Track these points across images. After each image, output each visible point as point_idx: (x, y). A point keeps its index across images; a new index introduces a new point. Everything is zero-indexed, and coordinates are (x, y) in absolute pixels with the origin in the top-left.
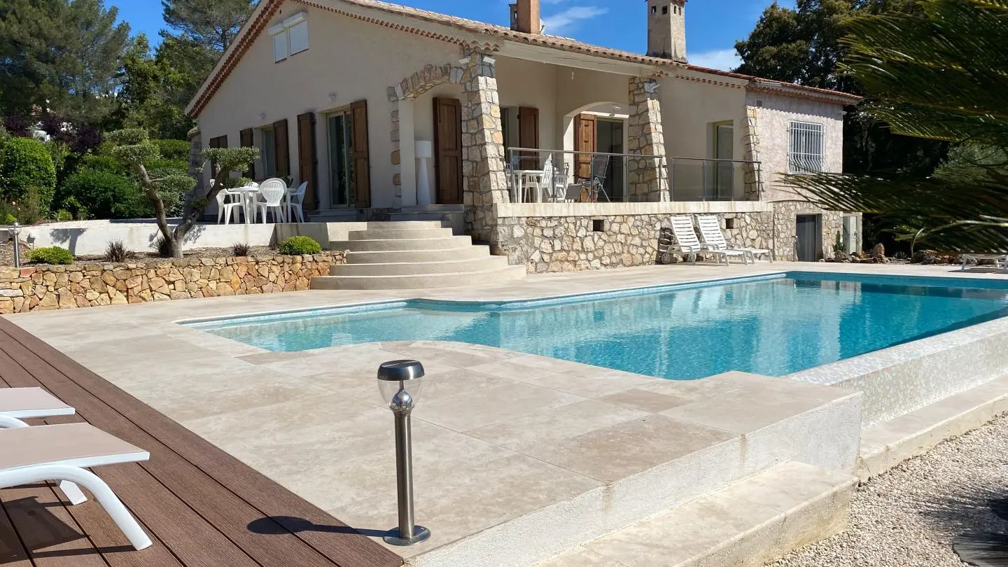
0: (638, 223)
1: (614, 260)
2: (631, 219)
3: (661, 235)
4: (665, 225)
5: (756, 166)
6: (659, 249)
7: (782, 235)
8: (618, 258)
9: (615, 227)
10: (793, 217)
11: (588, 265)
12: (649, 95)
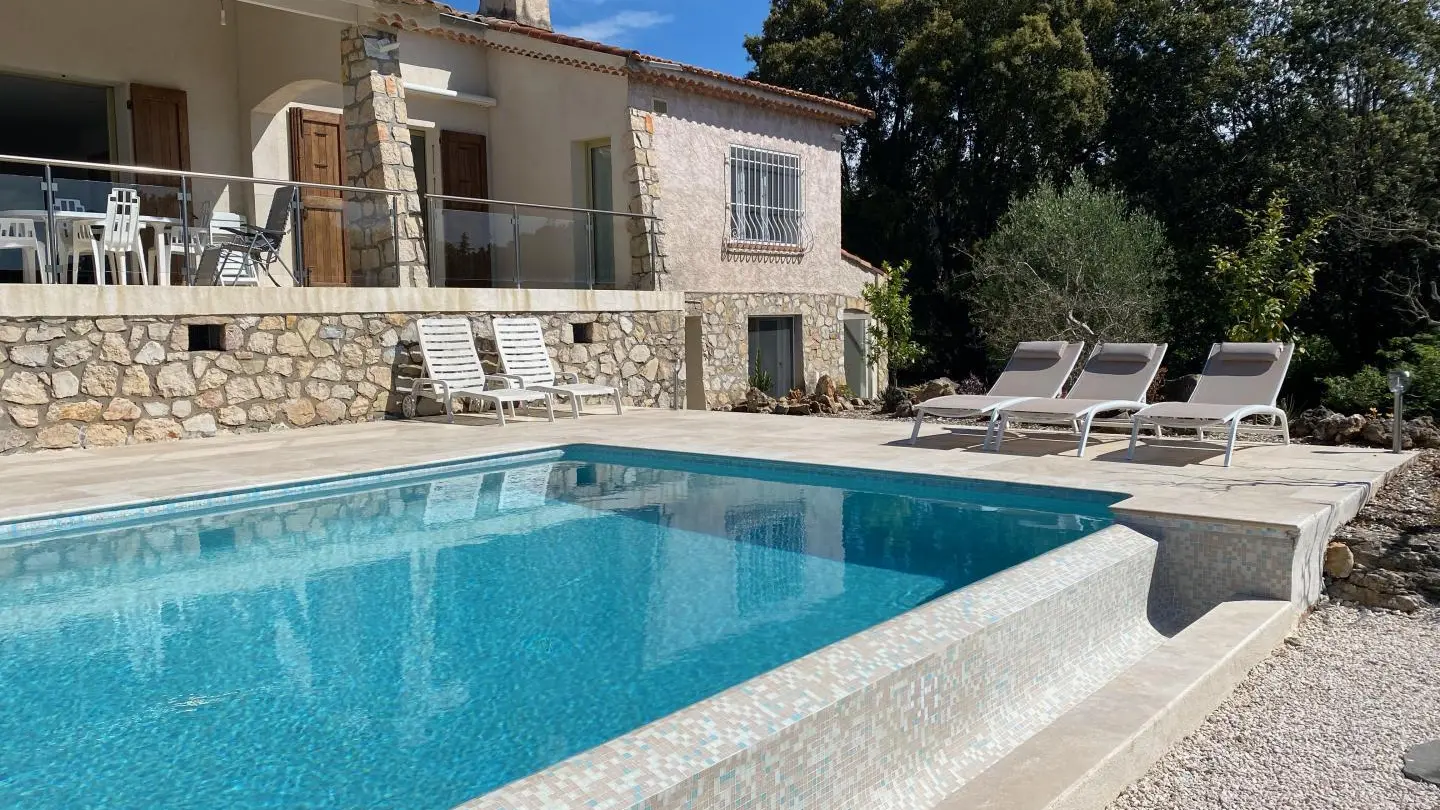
0: (331, 332)
1: (258, 412)
2: (312, 325)
3: (399, 358)
4: (407, 336)
5: (648, 224)
6: (394, 385)
7: (718, 354)
8: (275, 407)
9: (261, 342)
10: (742, 320)
11: (176, 428)
12: (375, 63)
